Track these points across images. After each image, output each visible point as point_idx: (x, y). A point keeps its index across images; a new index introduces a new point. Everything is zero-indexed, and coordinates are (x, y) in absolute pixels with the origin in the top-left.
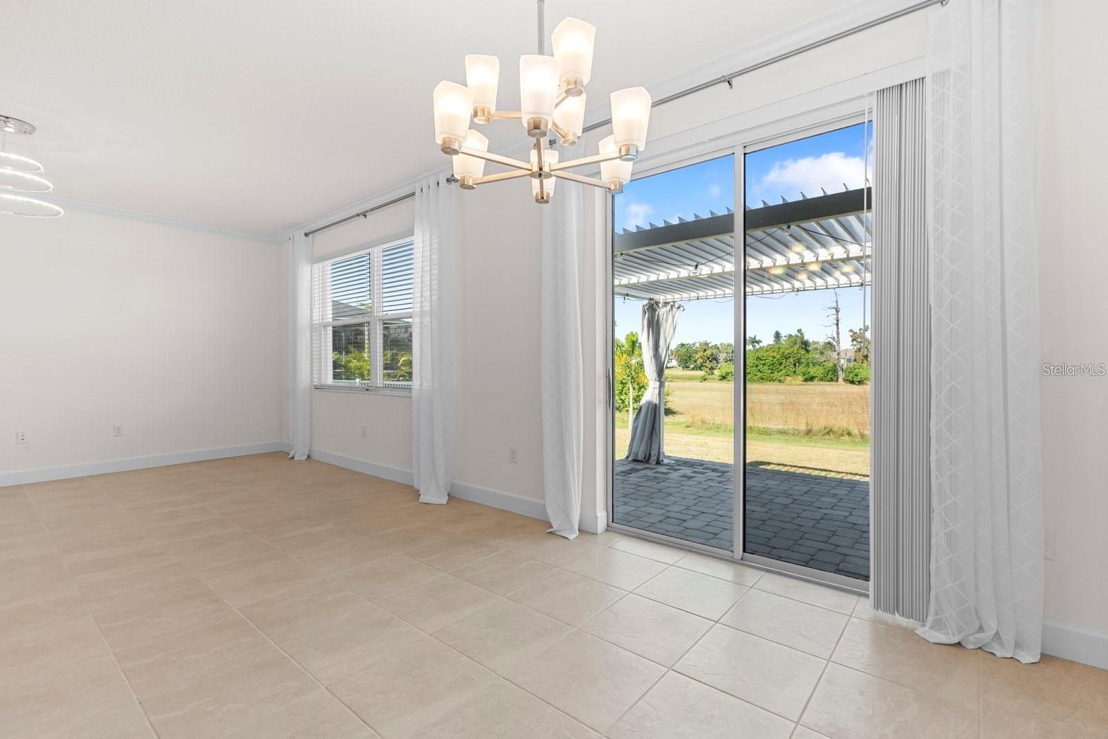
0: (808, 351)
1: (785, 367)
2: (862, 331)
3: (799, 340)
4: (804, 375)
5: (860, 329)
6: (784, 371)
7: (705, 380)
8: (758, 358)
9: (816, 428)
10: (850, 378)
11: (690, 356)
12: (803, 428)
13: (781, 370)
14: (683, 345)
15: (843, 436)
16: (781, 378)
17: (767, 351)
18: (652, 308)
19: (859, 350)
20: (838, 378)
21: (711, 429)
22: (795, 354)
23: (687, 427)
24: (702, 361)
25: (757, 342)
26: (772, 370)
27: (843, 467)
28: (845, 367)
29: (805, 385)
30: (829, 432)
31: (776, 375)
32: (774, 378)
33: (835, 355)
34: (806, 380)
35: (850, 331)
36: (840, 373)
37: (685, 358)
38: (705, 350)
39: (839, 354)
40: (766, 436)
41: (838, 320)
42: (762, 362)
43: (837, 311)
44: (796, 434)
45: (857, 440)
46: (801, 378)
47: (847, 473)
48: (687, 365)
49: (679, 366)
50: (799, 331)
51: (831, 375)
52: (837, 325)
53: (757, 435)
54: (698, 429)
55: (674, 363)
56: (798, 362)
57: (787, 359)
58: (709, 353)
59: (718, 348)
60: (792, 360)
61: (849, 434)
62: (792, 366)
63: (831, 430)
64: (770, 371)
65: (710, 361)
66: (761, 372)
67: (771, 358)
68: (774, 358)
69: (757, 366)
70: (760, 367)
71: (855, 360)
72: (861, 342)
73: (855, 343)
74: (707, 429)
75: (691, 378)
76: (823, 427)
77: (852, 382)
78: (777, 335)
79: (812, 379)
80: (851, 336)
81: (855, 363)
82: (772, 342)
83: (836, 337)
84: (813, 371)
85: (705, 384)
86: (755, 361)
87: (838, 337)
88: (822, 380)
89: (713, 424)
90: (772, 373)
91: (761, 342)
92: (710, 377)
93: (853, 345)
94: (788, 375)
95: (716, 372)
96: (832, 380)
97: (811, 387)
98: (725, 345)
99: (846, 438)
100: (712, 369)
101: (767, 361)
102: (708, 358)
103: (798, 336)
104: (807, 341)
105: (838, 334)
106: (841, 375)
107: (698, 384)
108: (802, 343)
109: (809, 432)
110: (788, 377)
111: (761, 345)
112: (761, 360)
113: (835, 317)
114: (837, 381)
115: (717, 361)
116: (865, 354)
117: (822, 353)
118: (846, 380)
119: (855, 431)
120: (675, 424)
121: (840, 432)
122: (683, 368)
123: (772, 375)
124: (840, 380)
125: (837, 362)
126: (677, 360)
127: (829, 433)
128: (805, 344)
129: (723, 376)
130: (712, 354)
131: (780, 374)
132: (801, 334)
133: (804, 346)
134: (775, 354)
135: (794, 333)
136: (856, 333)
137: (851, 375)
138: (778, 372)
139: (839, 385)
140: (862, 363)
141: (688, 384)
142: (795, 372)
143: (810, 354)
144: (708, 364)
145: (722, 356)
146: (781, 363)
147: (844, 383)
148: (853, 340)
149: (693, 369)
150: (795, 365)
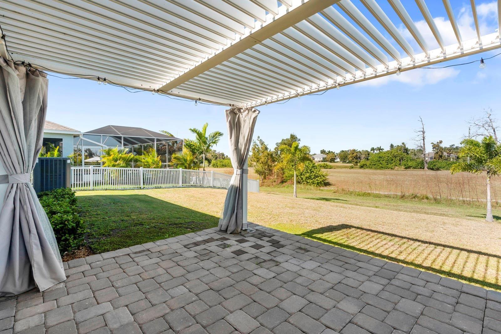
0: (408, 154)
1: (394, 162)
2: (438, 144)
3: (403, 148)
4: (405, 165)
5: (438, 142)
6: (394, 164)
7: (352, 168)
8: (380, 157)
9: (407, 194)
10: (431, 167)
11: (346, 157)
12: (399, 194)
13: (392, 163)
14: (343, 151)
15: (423, 199)
16: (392, 167)
17: (385, 153)
18: (234, 113)
19: (437, 153)
20: (424, 167)
21: (347, 194)
22: (400, 155)
23: (334, 192)
24: (352, 158)
25: (381, 149)
26: (388, 163)
27: (407, 232)
28: (428, 161)
29: (405, 170)
31: (390, 166)
32: (389, 167)
33: (423, 156)
34: (406, 168)
35: (431, 143)
36: (426, 164)
37: (344, 157)
38: (353, 153)
39: (424, 155)
40: (377, 199)
41: (424, 138)
42: (382, 159)
43: (424, 132)
44: (395, 197)
45: (432, 202)
46: (403, 167)
47: (409, 239)
48: (345, 161)
49: (341, 161)
50: (403, 143)
51: (421, 166)
52: (424, 140)
53: (372, 198)
54: (340, 194)
55: (338, 160)
56: (401, 159)
57: (395, 157)
58: (355, 154)
59: (361, 153)
60: (398, 158)
61: (427, 198)
62: (398, 161)
63: (416, 196)
64: (386, 163)
65: (356, 159)
66: (381, 164)
67: (387, 157)
68: (389, 157)
69: (379, 161)
70: (381, 161)
71: (435, 158)
72: (438, 149)
73: (434, 149)
74: (345, 194)
75: (346, 167)
76: (411, 194)
77: (432, 169)
78: (392, 146)
79: (409, 167)
80: (432, 146)
81: (435, 159)
82: (389, 149)
83: (423, 146)
84: (410, 164)
85: (352, 170)
86: (378, 159)
87: (424, 146)
88: (415, 168)
89: (349, 191)
90: (387, 164)
91: (384, 149)
92: (355, 166)
93: (433, 151)
94: (396, 166)
95: (359, 164)
96: (421, 168)
97: (409, 171)
98: (364, 151)
99: (425, 200)
100: (357, 162)
101: (384, 159)
102: (355, 157)
103: (402, 146)
104: (407, 149)
105: (424, 144)
106: (426, 166)
107: (349, 170)
108: (405, 150)
109: (403, 197)
110: (396, 167)
111: (384, 151)
112: (382, 158)
113: (422, 136)
115: (360, 159)
116: (440, 155)
117: (415, 155)
118: (429, 168)
119: (430, 196)
120: (327, 191)
121: (422, 197)
122: (343, 162)
123: (387, 166)
124: (426, 168)
125: (424, 159)
126: (339, 159)
127: (415, 198)
128: (406, 150)
129: (361, 166)
130: (357, 156)
131: (392, 165)
132: (404, 145)
133: (405, 151)
134: (389, 155)
135: (400, 144)
136: (435, 144)
138: (391, 164)
139: (425, 171)
140: (439, 159)
141: (344, 170)
142: (400, 164)
143: (409, 155)
144: (355, 160)
145: (363, 156)
146: (392, 160)
147: (427, 170)
148: (433, 148)
149: (348, 163)
150: (400, 160)
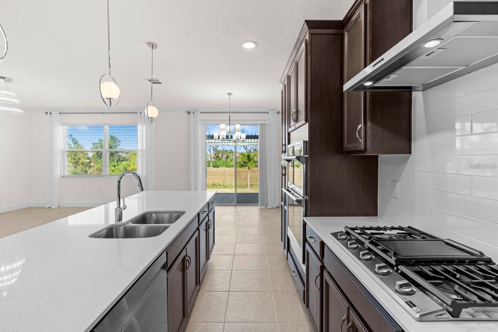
2: (216, 147)
19: (216, 154)
20: (210, 165)
28: (212, 161)
30: (214, 185)
61: (220, 185)
63: (214, 184)
73: (214, 151)
80: (213, 149)
81: (215, 159)
87: (210, 150)
99: (219, 187)
106: (211, 164)
114: (210, 166)
116: (218, 156)
118: (213, 166)
119: (222, 184)
124: (211, 166)
125: (210, 159)
137: (215, 164)
140: (217, 159)
